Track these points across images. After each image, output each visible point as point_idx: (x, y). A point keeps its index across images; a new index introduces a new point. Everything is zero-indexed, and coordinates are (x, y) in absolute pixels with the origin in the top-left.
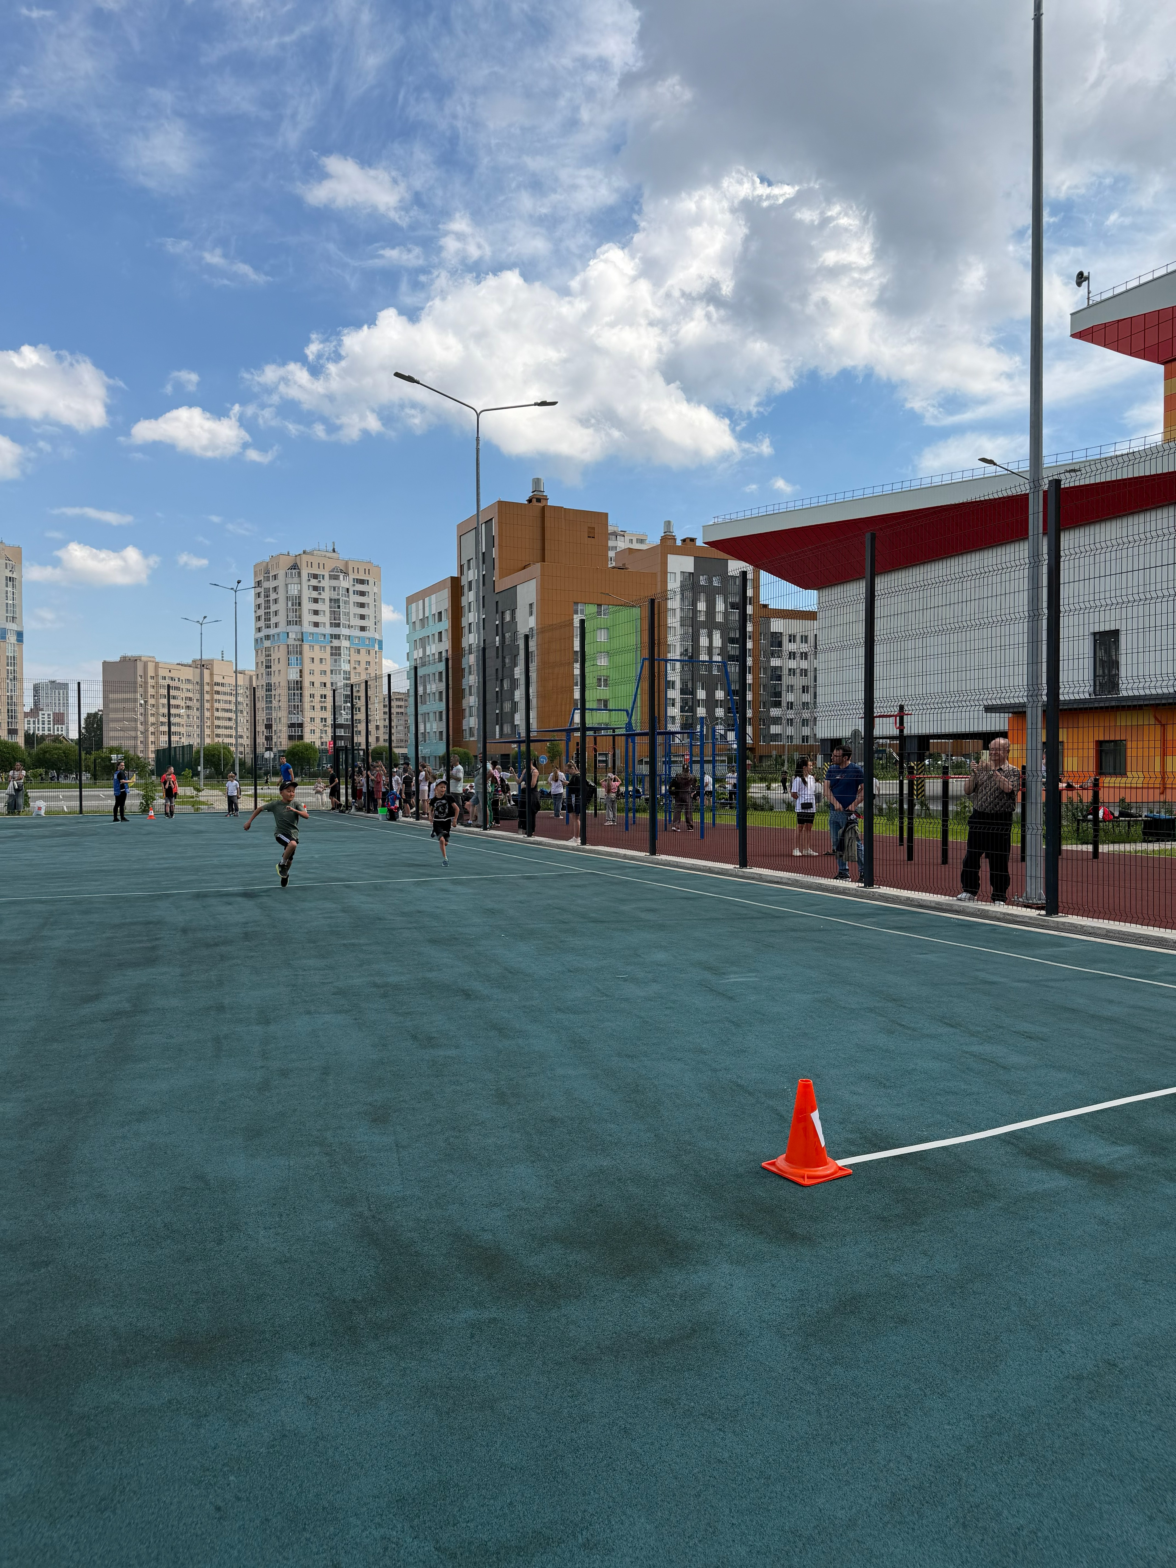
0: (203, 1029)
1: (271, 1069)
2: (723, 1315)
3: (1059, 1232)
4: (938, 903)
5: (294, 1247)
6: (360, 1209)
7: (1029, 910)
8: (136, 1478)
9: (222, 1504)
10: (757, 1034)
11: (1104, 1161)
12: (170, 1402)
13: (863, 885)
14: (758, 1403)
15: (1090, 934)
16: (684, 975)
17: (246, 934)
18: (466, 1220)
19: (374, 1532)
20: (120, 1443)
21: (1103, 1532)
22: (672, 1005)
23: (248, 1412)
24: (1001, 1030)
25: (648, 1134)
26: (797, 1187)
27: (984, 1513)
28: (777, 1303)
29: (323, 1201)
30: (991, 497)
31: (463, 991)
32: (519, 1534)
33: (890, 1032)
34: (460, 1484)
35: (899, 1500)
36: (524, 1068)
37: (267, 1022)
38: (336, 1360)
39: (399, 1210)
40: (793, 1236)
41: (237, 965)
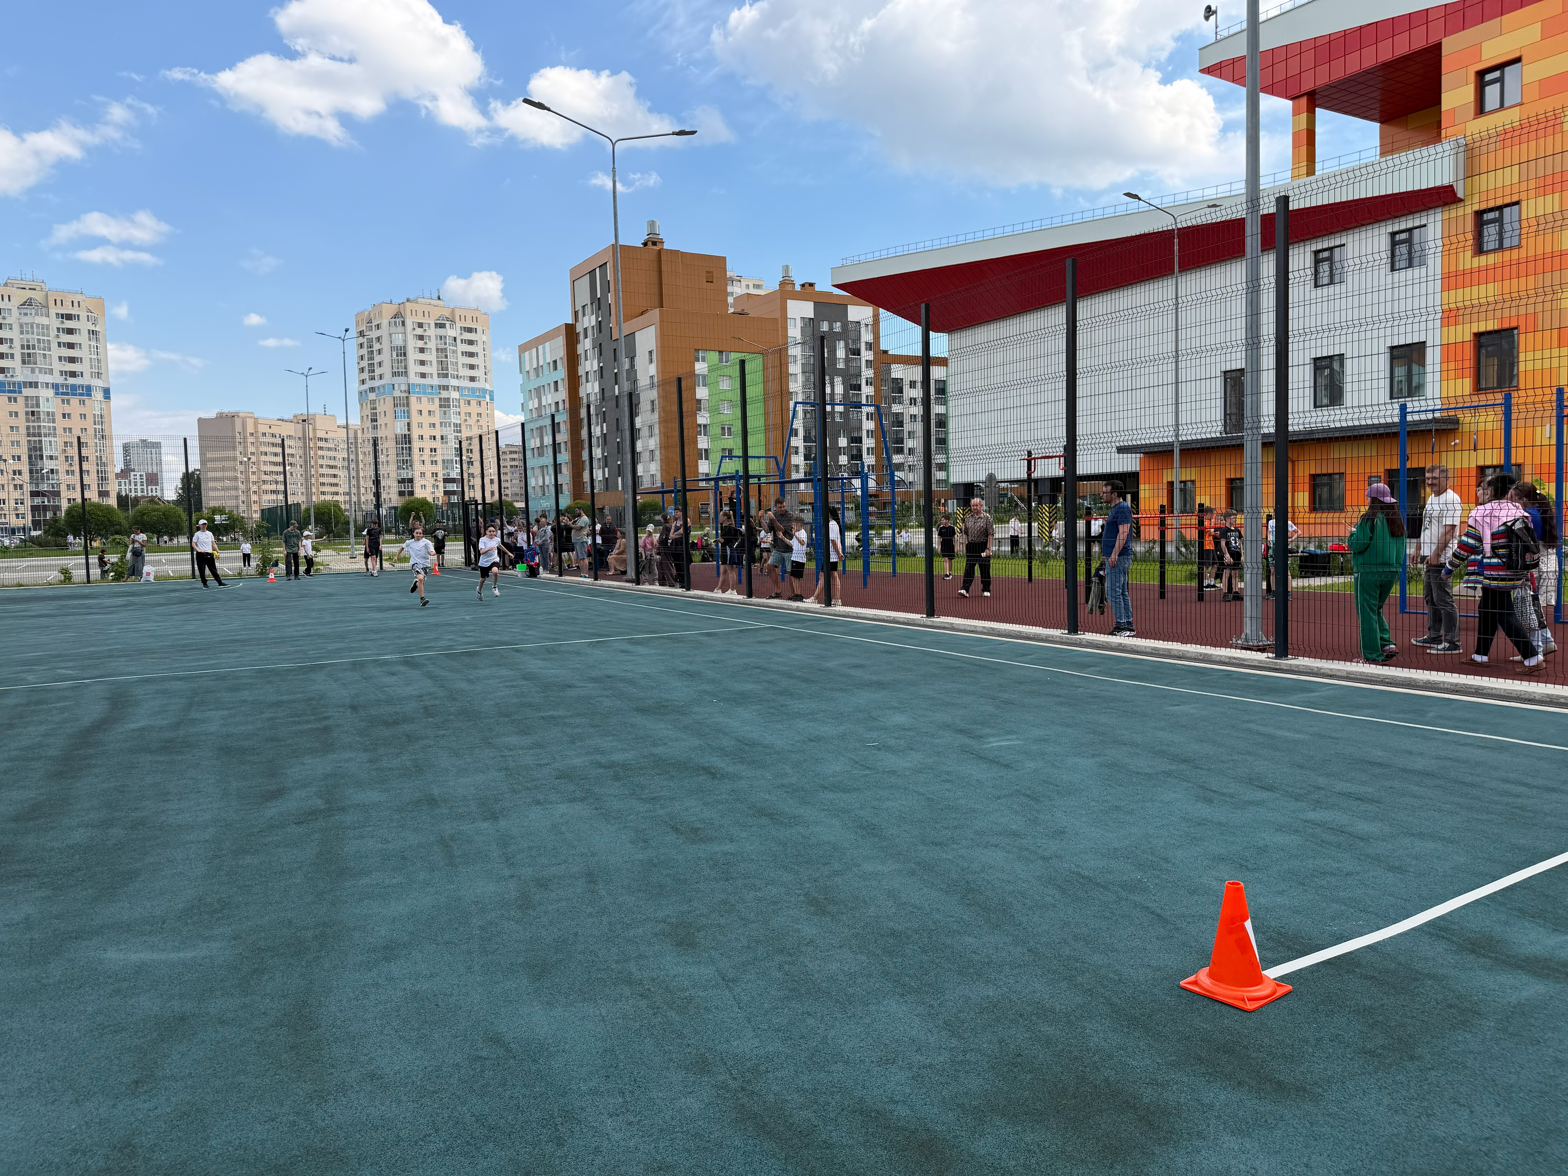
0: (421, 829)
5: (661, 1145)
6: (721, 1078)
7: (1252, 652)
10: (1064, 810)
16: (939, 741)
17: (426, 709)
18: (864, 1087)
24: (1323, 792)
25: (1019, 949)
26: (1239, 1012)
29: (668, 1069)
31: (704, 768)
33: (1207, 800)
37: (495, 818)
39: (770, 1075)
41: (430, 746)
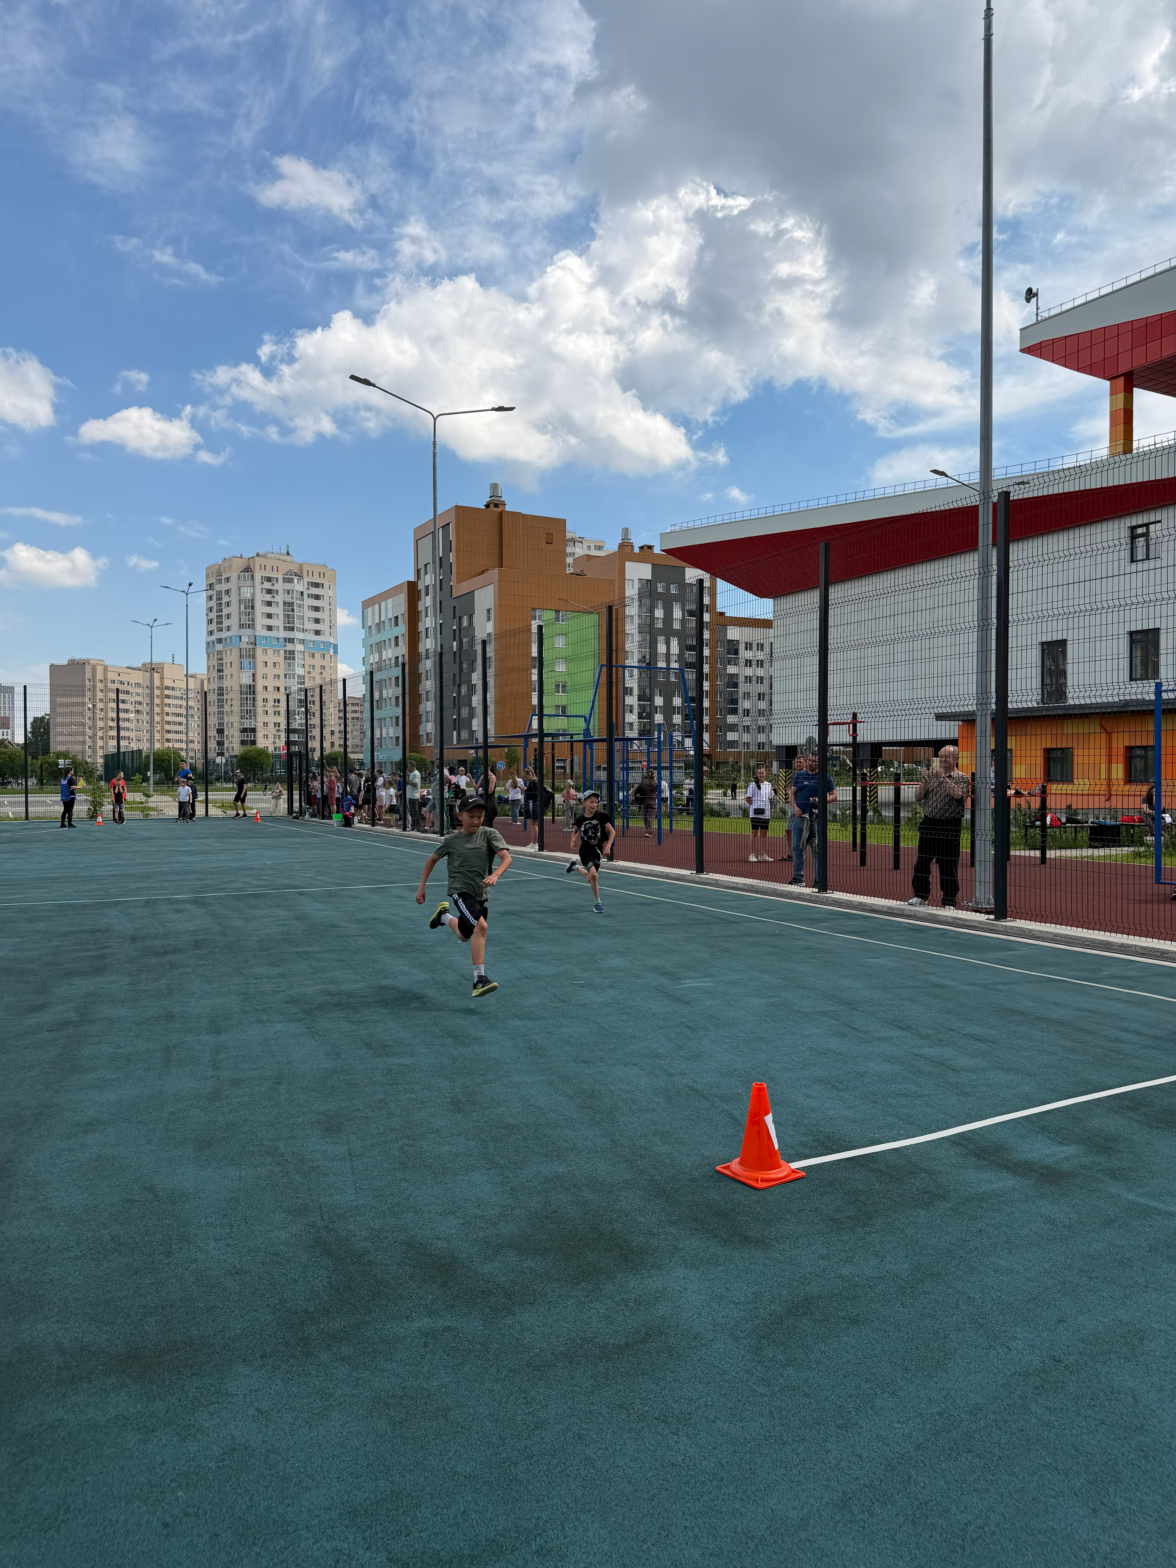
0: (152, 1039)
1: (221, 1078)
2: (677, 1319)
3: (1006, 1231)
4: (890, 908)
5: (245, 1259)
6: (313, 1219)
7: (978, 914)
8: (81, 1496)
9: (169, 1520)
10: (712, 1038)
11: (1050, 1161)
12: (116, 1417)
13: (817, 890)
14: (712, 1406)
15: (1038, 938)
16: (640, 981)
17: (196, 942)
18: (420, 1229)
19: (325, 1544)
20: (64, 1460)
21: (1048, 1526)
22: (628, 1010)
23: (197, 1426)
24: (951, 1033)
25: (604, 1140)
26: (751, 1190)
27: (933, 1510)
28: (731, 1306)
29: (274, 1212)
30: (942, 508)
31: (418, 998)
32: (472, 1543)
33: (843, 1036)
34: (413, 1494)
35: (850, 1499)
36: (480, 1075)
37: (218, 1032)
38: (287, 1373)
39: (352, 1219)
40: (747, 1239)
41: (187, 974)
